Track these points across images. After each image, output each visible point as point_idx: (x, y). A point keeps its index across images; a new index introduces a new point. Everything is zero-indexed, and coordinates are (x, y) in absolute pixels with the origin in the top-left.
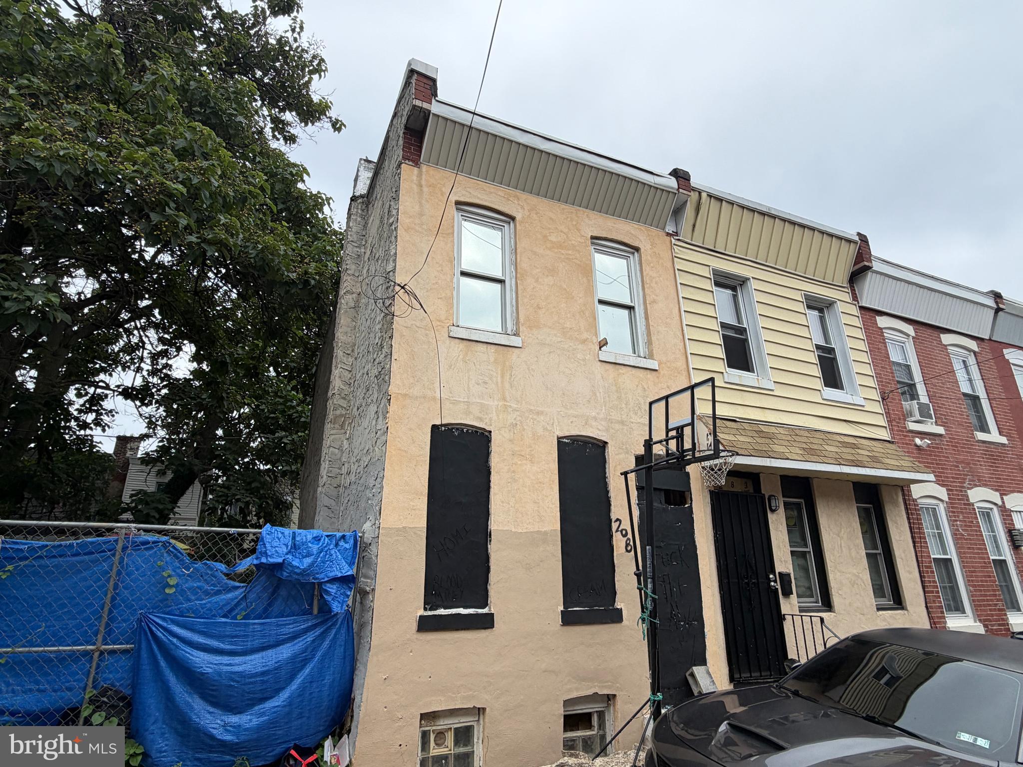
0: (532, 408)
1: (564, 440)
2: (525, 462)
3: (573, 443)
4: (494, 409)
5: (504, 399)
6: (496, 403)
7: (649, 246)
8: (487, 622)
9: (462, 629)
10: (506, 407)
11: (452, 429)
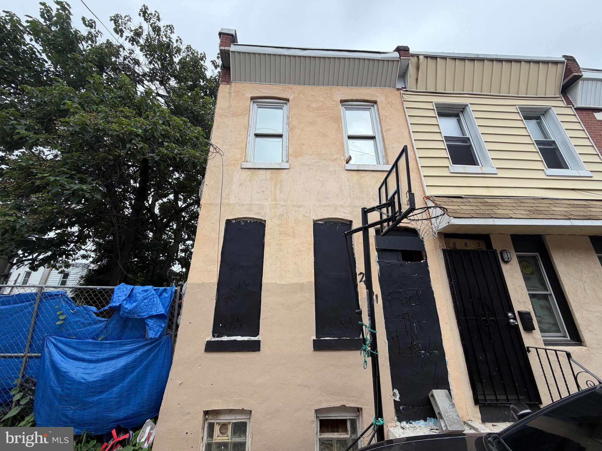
0: (295, 203)
1: (319, 222)
2: (288, 238)
3: (326, 223)
4: (268, 207)
5: (276, 200)
6: (270, 203)
7: (383, 99)
8: (255, 347)
9: (237, 351)
10: (276, 205)
11: (240, 221)
